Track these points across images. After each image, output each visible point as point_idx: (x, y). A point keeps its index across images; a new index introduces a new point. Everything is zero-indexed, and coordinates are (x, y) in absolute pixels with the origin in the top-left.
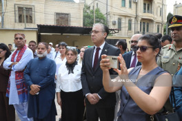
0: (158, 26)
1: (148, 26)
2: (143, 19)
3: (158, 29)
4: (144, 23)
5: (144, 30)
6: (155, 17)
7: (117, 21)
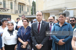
0: (28, 8)
1: (22, 7)
2: (19, 3)
3: (28, 9)
4: (20, 5)
5: (20, 10)
6: (26, 2)
7: (2, 2)
